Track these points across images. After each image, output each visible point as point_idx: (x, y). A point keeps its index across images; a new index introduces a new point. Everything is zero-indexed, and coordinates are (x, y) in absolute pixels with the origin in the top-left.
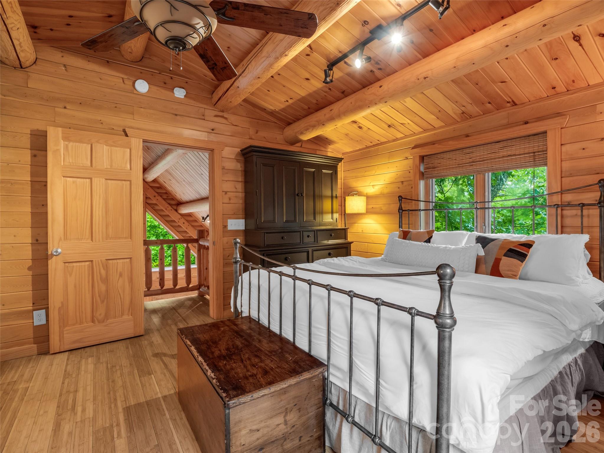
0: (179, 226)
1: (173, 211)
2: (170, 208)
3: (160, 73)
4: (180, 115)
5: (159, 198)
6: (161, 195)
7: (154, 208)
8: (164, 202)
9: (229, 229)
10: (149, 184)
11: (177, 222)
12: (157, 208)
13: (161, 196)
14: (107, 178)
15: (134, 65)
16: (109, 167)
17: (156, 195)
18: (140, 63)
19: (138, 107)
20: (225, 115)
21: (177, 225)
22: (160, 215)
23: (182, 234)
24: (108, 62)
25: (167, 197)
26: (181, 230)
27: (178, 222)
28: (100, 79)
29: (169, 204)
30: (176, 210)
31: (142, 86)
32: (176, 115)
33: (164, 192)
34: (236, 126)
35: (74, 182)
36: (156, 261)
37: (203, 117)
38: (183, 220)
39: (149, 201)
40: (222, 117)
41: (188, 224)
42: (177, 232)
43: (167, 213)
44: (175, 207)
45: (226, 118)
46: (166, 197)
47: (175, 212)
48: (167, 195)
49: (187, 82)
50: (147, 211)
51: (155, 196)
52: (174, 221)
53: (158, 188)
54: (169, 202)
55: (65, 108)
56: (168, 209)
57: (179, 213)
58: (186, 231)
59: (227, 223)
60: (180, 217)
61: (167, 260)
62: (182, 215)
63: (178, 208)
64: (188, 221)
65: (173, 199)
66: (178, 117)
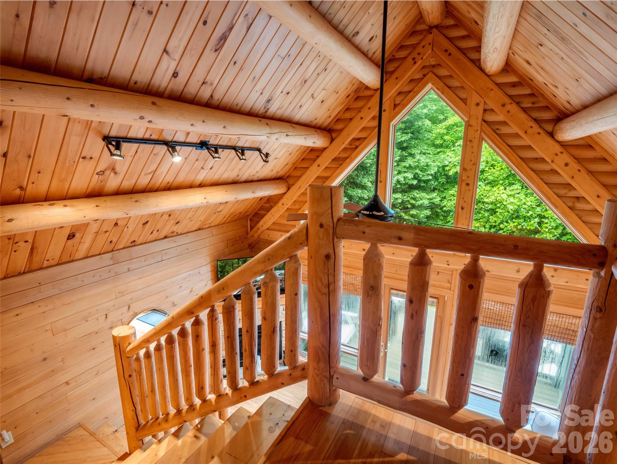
0: (554, 172)
1: (543, 135)
2: (536, 128)
5: (513, 108)
6: (517, 100)
7: (498, 132)
8: (523, 116)
10: (493, 78)
11: (549, 161)
12: (505, 130)
13: (518, 103)
17: (507, 100)
21: (547, 167)
22: (509, 146)
23: (556, 191)
25: (533, 103)
26: (555, 179)
27: (552, 162)
29: (535, 120)
30: (551, 135)
33: (528, 91)
36: (514, 220)
38: (566, 157)
39: (491, 118)
41: (577, 167)
42: (546, 183)
43: (526, 141)
44: (549, 128)
46: (530, 105)
47: (549, 140)
48: (533, 99)
50: (483, 139)
51: (503, 105)
52: (542, 160)
53: (514, 85)
54: (536, 115)
56: (530, 131)
57: (558, 141)
58: (569, 184)
60: (558, 148)
61: (532, 222)
62: (564, 145)
63: (557, 127)
64: (578, 160)
65: (547, 107)
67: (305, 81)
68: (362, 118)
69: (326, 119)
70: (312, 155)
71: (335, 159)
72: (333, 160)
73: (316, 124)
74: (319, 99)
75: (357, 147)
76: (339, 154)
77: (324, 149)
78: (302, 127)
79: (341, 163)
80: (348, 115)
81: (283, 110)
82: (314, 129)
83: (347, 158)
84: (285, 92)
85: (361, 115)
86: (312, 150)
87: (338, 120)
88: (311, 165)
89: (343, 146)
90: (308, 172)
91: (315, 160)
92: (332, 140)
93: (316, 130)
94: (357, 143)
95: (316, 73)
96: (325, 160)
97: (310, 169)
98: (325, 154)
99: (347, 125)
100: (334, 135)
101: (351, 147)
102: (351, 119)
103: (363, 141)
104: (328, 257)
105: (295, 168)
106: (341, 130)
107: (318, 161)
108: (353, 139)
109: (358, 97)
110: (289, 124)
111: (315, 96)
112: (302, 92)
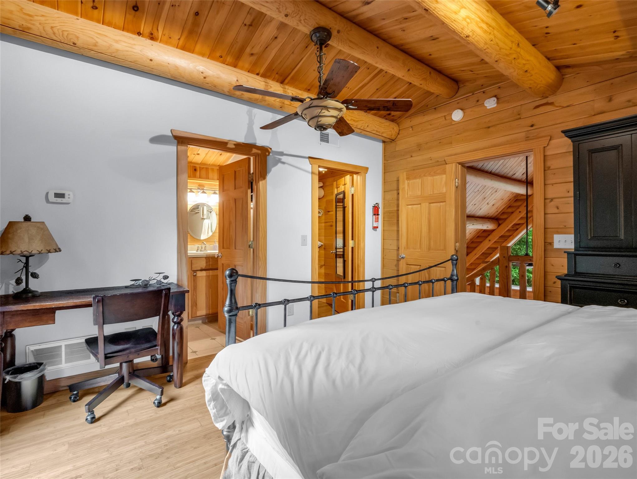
3: (473, 94)
4: (492, 126)
9: (555, 247)
14: (430, 202)
15: (452, 100)
16: (432, 193)
18: (457, 95)
19: (455, 136)
20: (550, 100)
24: (435, 109)
28: (431, 125)
31: (457, 116)
32: (489, 127)
34: (568, 106)
35: (412, 208)
37: (518, 117)
40: (547, 104)
45: (552, 104)
49: (499, 88)
55: (412, 156)
59: (553, 240)
66: (491, 129)
67: (485, 198)
68: (520, 212)
69: (495, 213)
70: (485, 234)
71: (502, 237)
72: (500, 237)
73: (488, 216)
74: (491, 204)
75: (517, 229)
76: (504, 233)
77: (492, 231)
78: (481, 219)
79: (506, 239)
80: (510, 210)
81: (471, 212)
82: (487, 219)
83: (510, 236)
84: (474, 204)
85: (519, 210)
86: (485, 231)
87: (503, 213)
88: (484, 240)
89: (507, 229)
90: (482, 245)
91: (487, 237)
92: (499, 225)
93: (489, 220)
94: (517, 227)
95: (491, 193)
96: (494, 238)
97: (483, 242)
98: (494, 233)
99: (509, 216)
100: (500, 222)
101: (513, 229)
102: (512, 213)
103: (521, 226)
104: (506, 267)
105: (472, 242)
106: (505, 219)
107: (490, 237)
108: (514, 224)
109: (517, 200)
110: (473, 218)
111: (489, 203)
112: (483, 202)
